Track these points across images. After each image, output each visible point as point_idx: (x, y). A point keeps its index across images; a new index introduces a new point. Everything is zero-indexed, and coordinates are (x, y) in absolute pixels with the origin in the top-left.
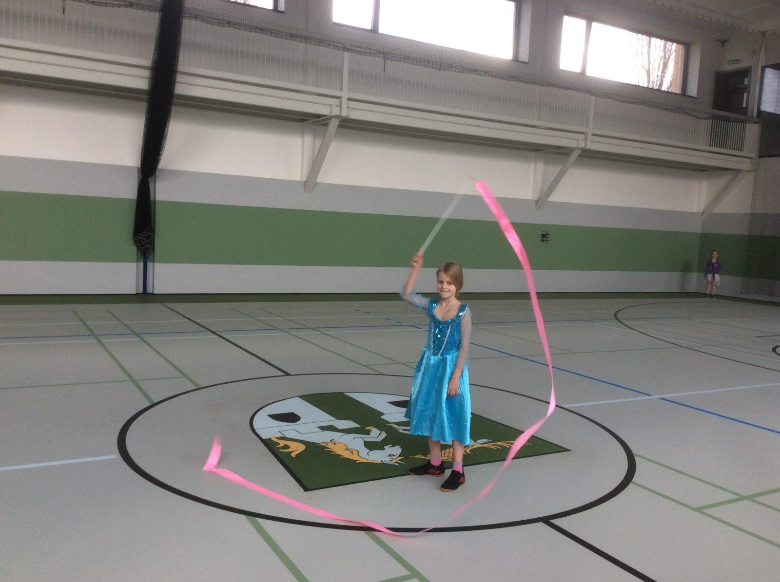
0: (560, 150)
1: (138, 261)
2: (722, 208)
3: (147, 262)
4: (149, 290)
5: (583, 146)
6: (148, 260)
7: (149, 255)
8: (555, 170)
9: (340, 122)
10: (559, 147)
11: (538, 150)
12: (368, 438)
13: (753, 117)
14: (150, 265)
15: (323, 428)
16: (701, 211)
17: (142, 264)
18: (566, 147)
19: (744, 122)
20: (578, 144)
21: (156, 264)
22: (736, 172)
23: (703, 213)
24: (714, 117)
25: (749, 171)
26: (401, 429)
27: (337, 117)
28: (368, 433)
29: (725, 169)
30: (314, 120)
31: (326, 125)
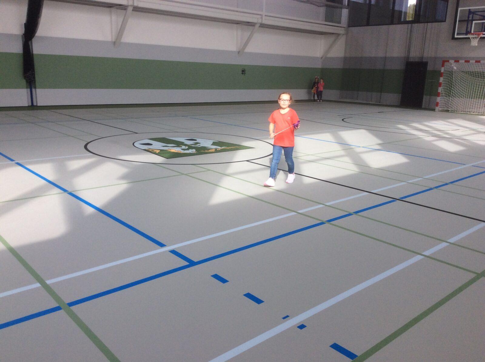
0: (249, 24)
1: (27, 88)
2: (331, 55)
3: (32, 89)
4: (35, 104)
5: (261, 22)
6: (33, 87)
7: (33, 84)
8: (247, 34)
9: (133, 8)
10: (248, 22)
11: (238, 24)
12: (182, 148)
13: (345, 5)
14: (33, 90)
15: (163, 146)
16: (321, 57)
17: (29, 90)
18: (252, 22)
19: (341, 8)
20: (258, 20)
21: (37, 89)
22: (338, 35)
23: (322, 57)
24: (327, 6)
25: (343, 34)
26: (193, 146)
27: (131, 6)
28: (181, 147)
29: (333, 34)
30: (118, 7)
31: (125, 9)
